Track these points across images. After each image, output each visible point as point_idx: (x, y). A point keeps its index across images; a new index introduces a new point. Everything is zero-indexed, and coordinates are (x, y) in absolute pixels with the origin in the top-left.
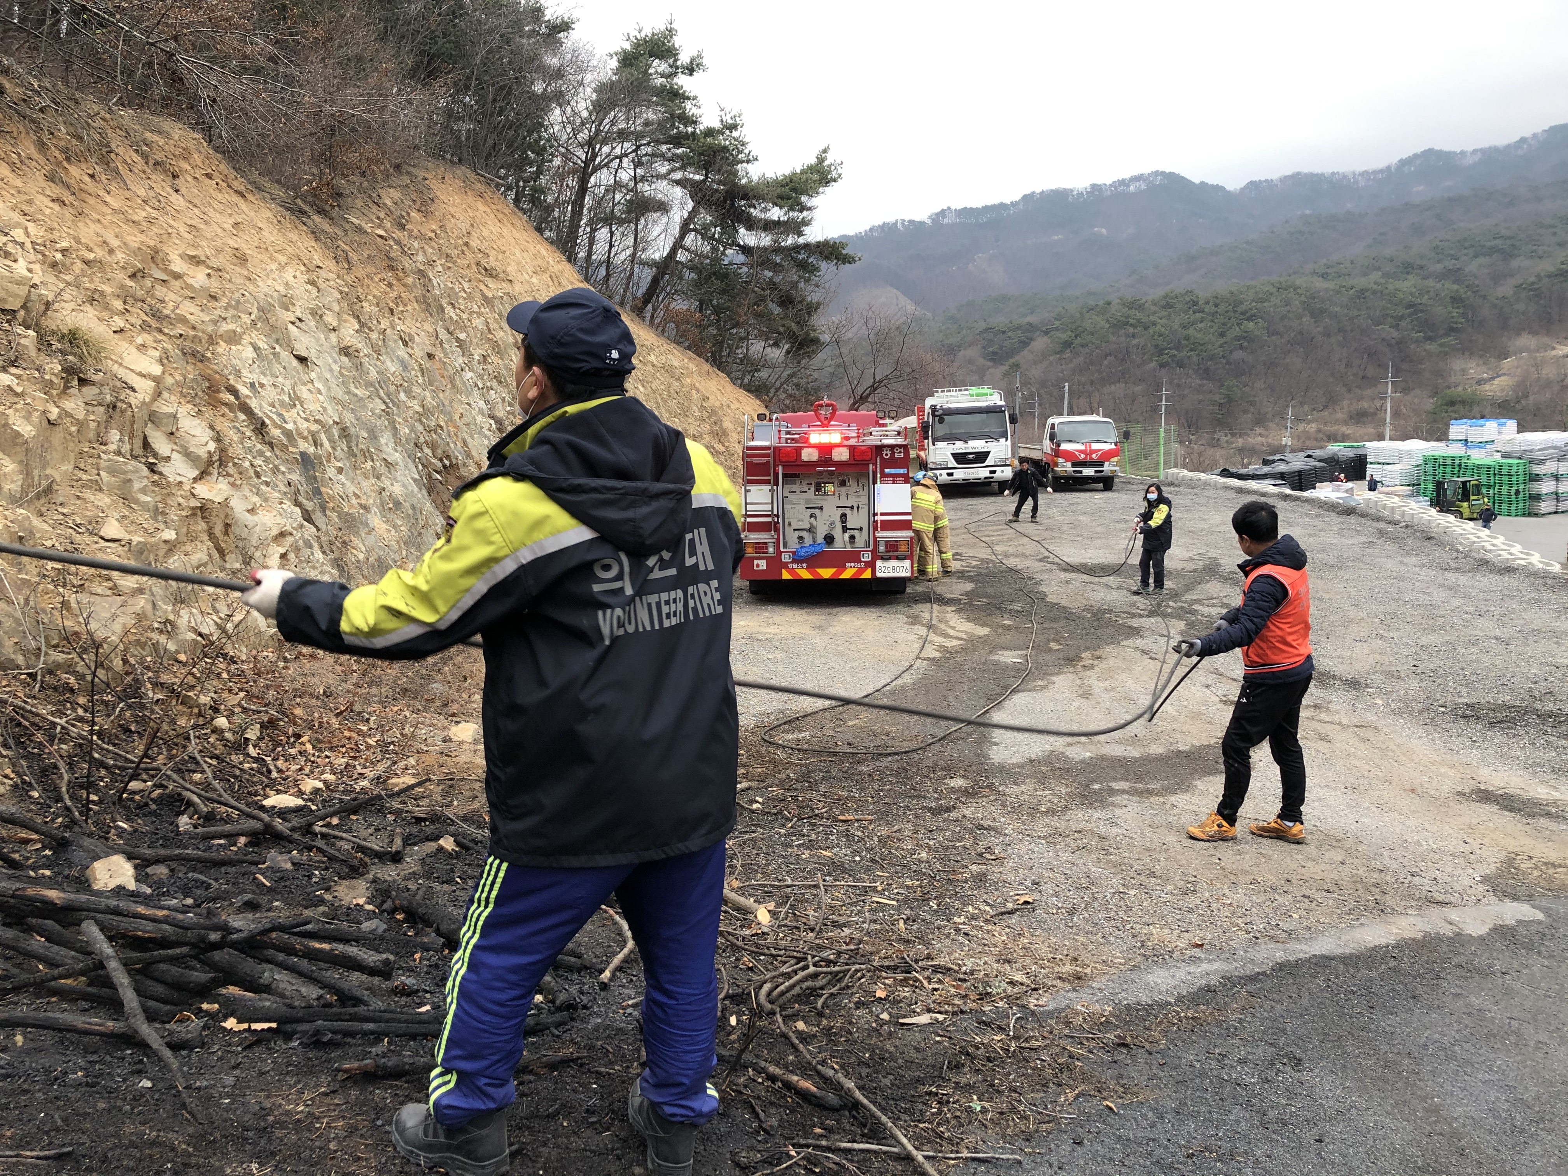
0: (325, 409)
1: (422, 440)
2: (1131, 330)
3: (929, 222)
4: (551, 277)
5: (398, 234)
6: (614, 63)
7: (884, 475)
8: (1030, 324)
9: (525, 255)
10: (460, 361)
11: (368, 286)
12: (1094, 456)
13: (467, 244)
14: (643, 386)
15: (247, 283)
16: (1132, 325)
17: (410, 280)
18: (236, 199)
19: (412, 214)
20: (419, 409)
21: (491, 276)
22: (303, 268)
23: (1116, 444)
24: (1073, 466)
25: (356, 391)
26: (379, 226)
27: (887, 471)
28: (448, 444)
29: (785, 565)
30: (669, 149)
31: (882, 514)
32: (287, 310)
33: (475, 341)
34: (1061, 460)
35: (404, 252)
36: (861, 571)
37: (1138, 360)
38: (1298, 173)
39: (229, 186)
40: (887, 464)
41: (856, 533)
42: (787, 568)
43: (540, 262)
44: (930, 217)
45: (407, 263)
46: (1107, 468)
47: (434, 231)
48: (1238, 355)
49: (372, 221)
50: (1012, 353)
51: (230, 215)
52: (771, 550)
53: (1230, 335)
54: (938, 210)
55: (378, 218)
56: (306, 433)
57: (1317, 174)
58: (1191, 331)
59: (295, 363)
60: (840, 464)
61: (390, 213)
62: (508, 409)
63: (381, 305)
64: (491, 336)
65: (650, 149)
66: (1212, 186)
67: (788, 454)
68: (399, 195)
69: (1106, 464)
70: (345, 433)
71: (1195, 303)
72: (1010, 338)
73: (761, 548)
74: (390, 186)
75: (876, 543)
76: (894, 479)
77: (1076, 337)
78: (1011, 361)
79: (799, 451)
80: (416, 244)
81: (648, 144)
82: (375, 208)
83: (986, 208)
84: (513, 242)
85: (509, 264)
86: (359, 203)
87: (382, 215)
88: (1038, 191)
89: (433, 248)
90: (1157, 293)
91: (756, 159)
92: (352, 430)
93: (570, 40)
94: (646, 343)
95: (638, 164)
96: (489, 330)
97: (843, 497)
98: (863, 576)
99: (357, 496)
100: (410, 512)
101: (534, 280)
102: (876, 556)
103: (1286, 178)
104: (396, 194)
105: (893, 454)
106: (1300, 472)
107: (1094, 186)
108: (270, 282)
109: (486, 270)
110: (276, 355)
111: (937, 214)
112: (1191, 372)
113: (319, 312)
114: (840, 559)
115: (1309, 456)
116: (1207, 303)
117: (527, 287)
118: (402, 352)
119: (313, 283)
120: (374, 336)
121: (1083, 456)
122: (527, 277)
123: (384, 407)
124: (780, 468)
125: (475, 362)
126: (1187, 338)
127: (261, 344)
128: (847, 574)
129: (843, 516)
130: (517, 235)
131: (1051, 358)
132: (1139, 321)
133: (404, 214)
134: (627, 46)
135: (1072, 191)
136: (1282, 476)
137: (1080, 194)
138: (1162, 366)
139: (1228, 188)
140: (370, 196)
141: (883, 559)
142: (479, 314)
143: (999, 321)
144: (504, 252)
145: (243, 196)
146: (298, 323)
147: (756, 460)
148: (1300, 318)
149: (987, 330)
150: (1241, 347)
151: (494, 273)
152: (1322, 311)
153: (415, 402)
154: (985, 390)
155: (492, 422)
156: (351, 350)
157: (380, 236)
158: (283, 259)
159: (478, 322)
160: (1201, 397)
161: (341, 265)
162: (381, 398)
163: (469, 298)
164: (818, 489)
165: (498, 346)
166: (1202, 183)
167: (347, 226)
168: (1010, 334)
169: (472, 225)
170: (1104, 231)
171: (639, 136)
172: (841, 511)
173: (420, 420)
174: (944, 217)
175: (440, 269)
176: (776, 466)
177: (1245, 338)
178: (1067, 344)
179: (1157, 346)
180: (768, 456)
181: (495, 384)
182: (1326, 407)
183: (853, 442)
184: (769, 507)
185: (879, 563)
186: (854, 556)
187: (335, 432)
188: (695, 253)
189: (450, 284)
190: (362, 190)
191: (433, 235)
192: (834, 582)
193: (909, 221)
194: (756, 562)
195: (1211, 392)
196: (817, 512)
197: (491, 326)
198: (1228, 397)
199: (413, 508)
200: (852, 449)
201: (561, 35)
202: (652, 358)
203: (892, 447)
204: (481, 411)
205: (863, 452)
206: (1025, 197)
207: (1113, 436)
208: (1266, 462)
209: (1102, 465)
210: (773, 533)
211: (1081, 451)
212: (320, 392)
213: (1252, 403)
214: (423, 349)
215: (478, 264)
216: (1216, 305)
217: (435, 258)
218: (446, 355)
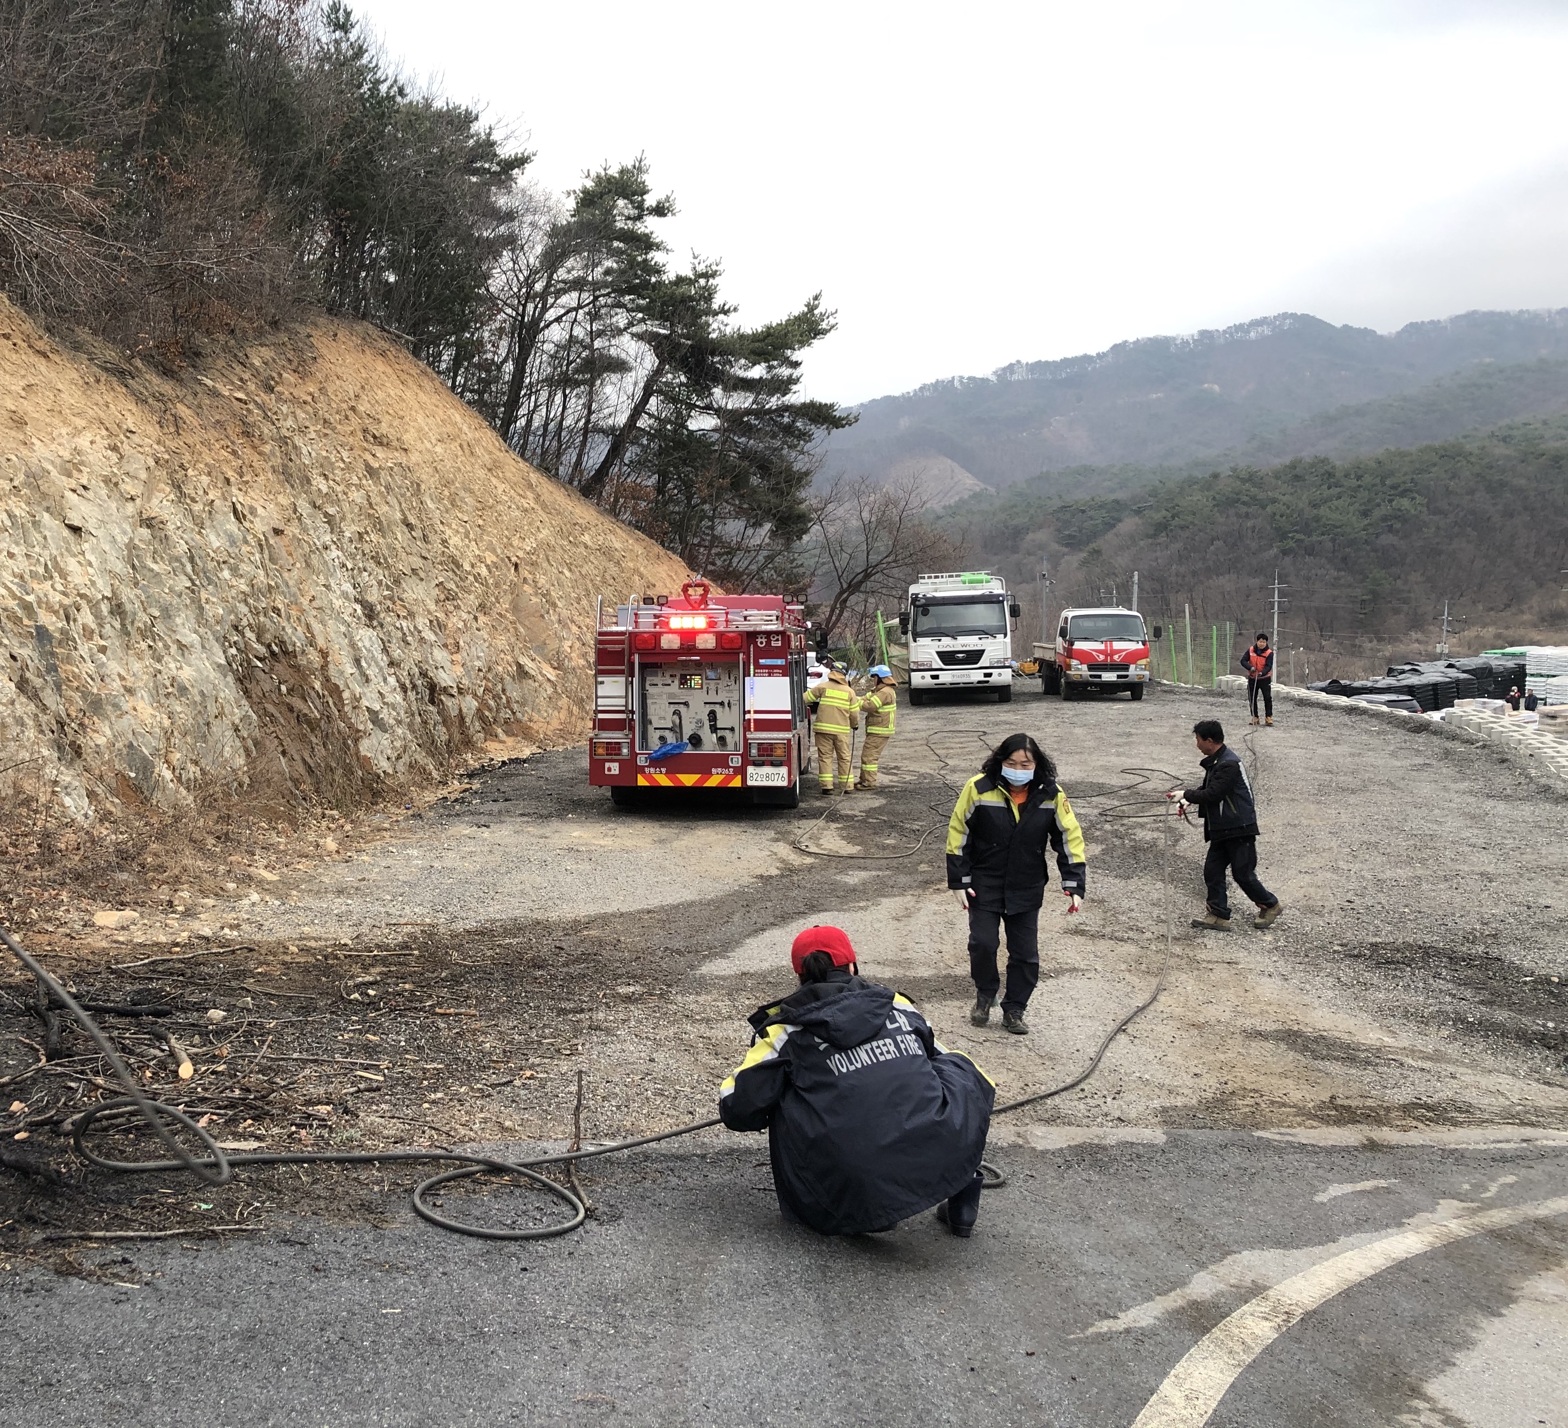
0: (93, 583)
1: (245, 622)
2: (1244, 509)
3: (994, 378)
4: (461, 446)
5: (263, 397)
6: (571, 204)
7: (758, 666)
8: (1116, 501)
9: (431, 420)
10: (327, 538)
11: (200, 454)
12: (1116, 657)
13: (353, 409)
14: (570, 570)
15: (21, 448)
16: (1244, 503)
17: (267, 449)
18: (35, 359)
19: (285, 375)
20: (244, 588)
21: (381, 444)
22: (104, 432)
23: (1144, 643)
24: (1090, 669)
25: (155, 567)
26: (240, 388)
27: (762, 661)
28: (284, 629)
29: (641, 770)
30: (633, 300)
31: (756, 712)
32: (70, 476)
33: (349, 516)
34: (1074, 662)
35: (266, 417)
36: (730, 778)
37: (1254, 545)
38: (1474, 312)
39: (30, 346)
40: (762, 653)
41: (728, 734)
42: (643, 772)
43: (449, 429)
44: (995, 373)
45: (267, 429)
46: (1133, 671)
47: (310, 394)
48: (1387, 539)
49: (233, 383)
50: (1094, 535)
51: (23, 377)
52: (625, 751)
53: (1377, 513)
54: (1005, 364)
55: (241, 380)
56: (57, 607)
57: (1500, 313)
58: (1323, 511)
59: (66, 533)
60: (704, 653)
61: (256, 374)
62: (386, 593)
63: (214, 474)
64: (371, 512)
65: (609, 301)
66: (1359, 330)
67: (645, 641)
68: (272, 354)
69: (1132, 667)
70: (118, 610)
71: (1330, 475)
72: (1091, 518)
73: (614, 749)
74: (261, 345)
75: (747, 745)
76: (771, 671)
77: (1173, 517)
78: (1093, 545)
79: (657, 636)
80: (284, 409)
81: (608, 294)
82: (238, 368)
83: (1065, 361)
84: (417, 406)
85: (406, 431)
86: (221, 363)
87: (246, 376)
88: (1132, 339)
89: (307, 413)
90: (1279, 462)
91: (735, 310)
92: (128, 607)
93: (523, 178)
94: (580, 521)
95: (594, 316)
96: (370, 504)
97: (712, 692)
98: (731, 785)
99: (122, 678)
100: (198, 698)
101: (438, 449)
102: (747, 760)
103: (1458, 318)
104: (267, 353)
105: (769, 642)
106: (1435, 686)
107: (1204, 333)
108: (53, 447)
109: (375, 437)
110: (36, 524)
111: (1004, 369)
112: (1323, 560)
113: (114, 480)
114: (705, 764)
115: (1450, 666)
116: (1347, 476)
117: (427, 457)
118: (232, 525)
119: (114, 448)
120: (197, 507)
121: (1102, 657)
122: (429, 446)
123: (189, 584)
124: (637, 656)
125: (346, 540)
126: (1317, 519)
127: (17, 512)
128: (714, 781)
129: (712, 715)
130: (423, 397)
131: (1142, 543)
132: (1254, 498)
133: (275, 375)
134: (590, 184)
135: (1174, 339)
136: (1410, 690)
137: (1185, 343)
138: (1285, 552)
139: (1379, 332)
140: (235, 356)
141: (756, 764)
142: (359, 487)
143: (1080, 496)
144: (402, 418)
145: (46, 357)
146: (81, 491)
147: (610, 647)
148: (1472, 492)
149: (1063, 508)
150: (1391, 530)
151: (385, 440)
152: (1502, 484)
153: (242, 581)
154: (982, 576)
155: (358, 607)
156: (154, 522)
157: (237, 399)
158: (80, 422)
159: (357, 496)
160: (1336, 592)
161: (166, 430)
162: (186, 575)
163: (349, 468)
164: (684, 681)
165: (380, 523)
166: (1346, 326)
167: (198, 388)
168: (1090, 513)
169: (363, 387)
170: (1216, 388)
171: (596, 286)
172: (709, 708)
173: (245, 601)
174: (1012, 372)
175: (313, 435)
176: (631, 654)
177: (1396, 518)
178: (1162, 527)
179: (1277, 529)
180: (621, 642)
181: (371, 565)
182: (1507, 606)
183: (721, 628)
184: (622, 701)
185: (750, 769)
186: (721, 761)
187: (105, 608)
188: (657, 418)
189: (324, 453)
190: (226, 349)
191: (309, 399)
192: (697, 791)
193: (969, 378)
194: (607, 765)
195: (1350, 586)
196: (682, 708)
197: (373, 501)
198: (1373, 592)
199: (202, 694)
200: (720, 636)
201: (516, 171)
202: (586, 538)
203: (768, 634)
204: (345, 595)
205: (731, 640)
206: (1115, 347)
207: (1146, 632)
208: (1390, 672)
209: (1126, 668)
210: (626, 732)
211: (1100, 652)
212: (90, 564)
213: (1406, 601)
214: (268, 524)
215: (365, 431)
216: (1359, 478)
217: (307, 424)
218: (305, 530)
